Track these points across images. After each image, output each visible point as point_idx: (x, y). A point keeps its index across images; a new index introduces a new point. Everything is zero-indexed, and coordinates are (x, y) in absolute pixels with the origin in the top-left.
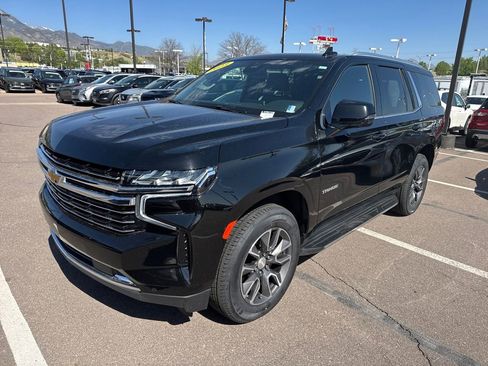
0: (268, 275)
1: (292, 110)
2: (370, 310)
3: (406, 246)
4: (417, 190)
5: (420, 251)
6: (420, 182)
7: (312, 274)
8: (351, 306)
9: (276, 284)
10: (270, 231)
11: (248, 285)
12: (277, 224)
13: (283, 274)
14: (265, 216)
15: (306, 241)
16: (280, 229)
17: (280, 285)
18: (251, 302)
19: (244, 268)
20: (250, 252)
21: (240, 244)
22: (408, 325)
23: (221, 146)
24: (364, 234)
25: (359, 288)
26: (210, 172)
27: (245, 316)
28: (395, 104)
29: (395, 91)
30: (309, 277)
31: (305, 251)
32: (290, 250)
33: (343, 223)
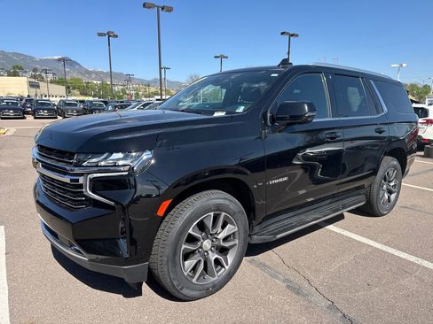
0: (213, 256)
1: (241, 109)
2: (316, 298)
3: (371, 243)
4: (390, 192)
5: (385, 248)
6: (392, 184)
7: (268, 263)
8: (298, 293)
9: (223, 266)
10: (212, 214)
11: (189, 264)
12: (219, 208)
13: (231, 258)
14: (205, 199)
15: (257, 229)
16: (224, 214)
17: (227, 267)
18: (194, 280)
19: (184, 247)
20: (190, 231)
21: (179, 223)
22: (351, 316)
23: (158, 134)
24: (331, 231)
25: (311, 278)
26: (146, 155)
27: (186, 292)
28: (355, 109)
29: (355, 97)
30: (264, 265)
31: (256, 239)
32: (237, 235)
33: (303, 217)
